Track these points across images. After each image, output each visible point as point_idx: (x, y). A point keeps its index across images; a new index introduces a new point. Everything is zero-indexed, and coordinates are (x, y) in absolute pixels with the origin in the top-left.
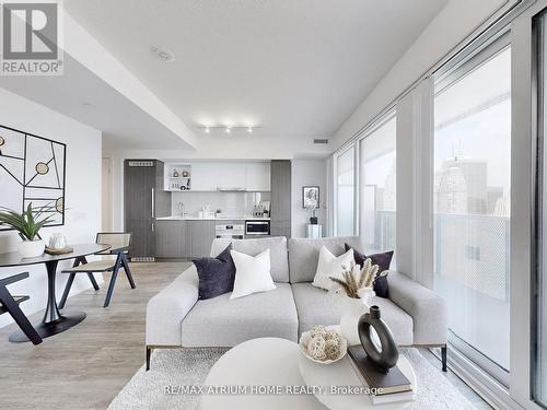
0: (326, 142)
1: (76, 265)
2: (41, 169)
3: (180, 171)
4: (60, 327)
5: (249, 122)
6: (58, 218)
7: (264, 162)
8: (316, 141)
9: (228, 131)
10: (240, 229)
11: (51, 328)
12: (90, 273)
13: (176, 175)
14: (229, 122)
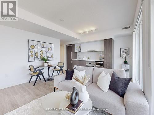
0: (129, 27)
1: (54, 69)
2: (49, 49)
3: (78, 46)
4: (50, 80)
5: (93, 29)
6: (51, 59)
7: (101, 41)
8: (123, 29)
9: (87, 33)
10: (94, 64)
11: (49, 80)
12: (57, 71)
13: (77, 47)
14: (87, 30)
